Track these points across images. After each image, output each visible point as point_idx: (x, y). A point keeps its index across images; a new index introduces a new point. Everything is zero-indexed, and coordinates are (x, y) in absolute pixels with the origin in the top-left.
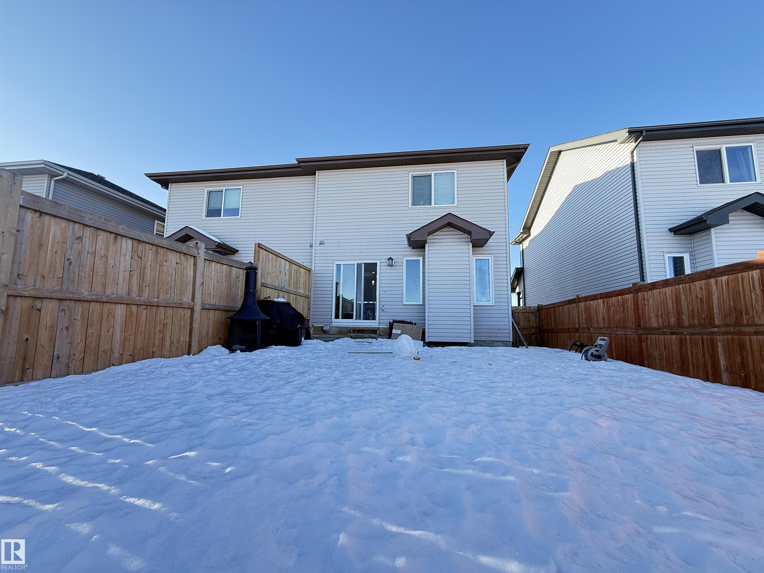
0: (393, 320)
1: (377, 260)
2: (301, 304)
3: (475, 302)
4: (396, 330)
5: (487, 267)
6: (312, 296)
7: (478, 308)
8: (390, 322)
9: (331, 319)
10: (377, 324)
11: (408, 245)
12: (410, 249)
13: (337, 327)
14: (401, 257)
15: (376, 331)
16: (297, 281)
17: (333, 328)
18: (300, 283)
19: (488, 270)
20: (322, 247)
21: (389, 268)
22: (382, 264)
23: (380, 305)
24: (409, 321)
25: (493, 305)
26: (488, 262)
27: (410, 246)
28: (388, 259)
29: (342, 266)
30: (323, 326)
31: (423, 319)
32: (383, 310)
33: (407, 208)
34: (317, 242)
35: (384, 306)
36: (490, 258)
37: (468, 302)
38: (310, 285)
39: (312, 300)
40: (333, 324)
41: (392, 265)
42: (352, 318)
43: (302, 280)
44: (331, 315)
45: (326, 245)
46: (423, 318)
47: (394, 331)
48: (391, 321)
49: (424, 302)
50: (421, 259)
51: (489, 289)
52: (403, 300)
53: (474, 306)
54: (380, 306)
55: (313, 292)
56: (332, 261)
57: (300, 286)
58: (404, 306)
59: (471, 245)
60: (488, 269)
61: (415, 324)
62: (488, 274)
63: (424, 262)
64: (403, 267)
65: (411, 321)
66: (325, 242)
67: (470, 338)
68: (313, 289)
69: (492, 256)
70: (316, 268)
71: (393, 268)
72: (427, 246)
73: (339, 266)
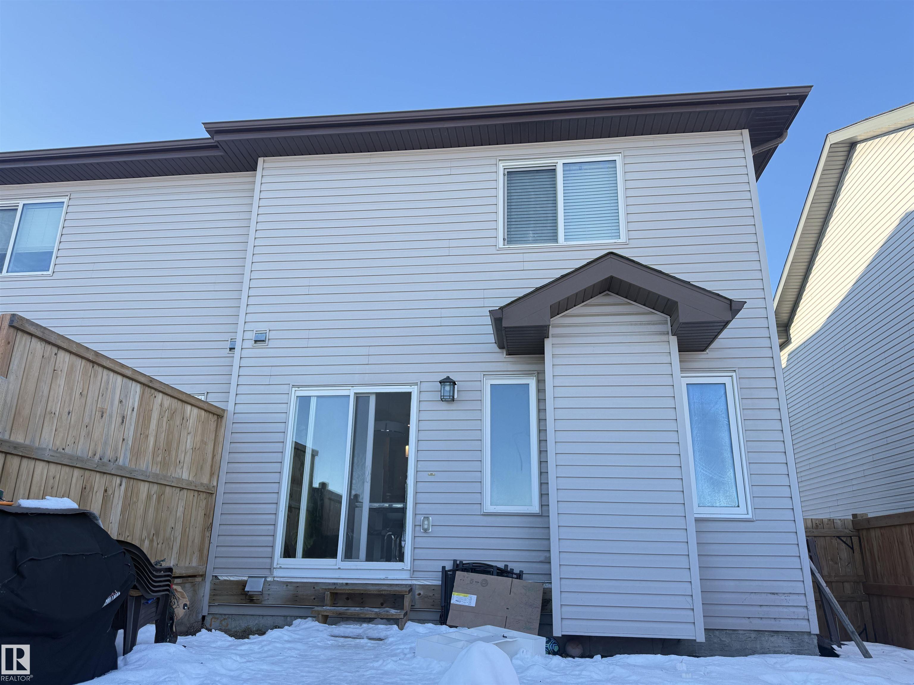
0: (455, 561)
1: (411, 384)
2: (180, 513)
3: (696, 510)
4: (462, 595)
5: (724, 407)
6: (221, 489)
7: (705, 526)
8: (444, 568)
9: (272, 558)
10: (406, 575)
11: (495, 346)
12: (502, 356)
13: (287, 584)
14: (479, 376)
15: (402, 597)
16: (169, 444)
17: (274, 587)
18: (182, 448)
19: (724, 415)
20: (260, 351)
21: (444, 406)
22: (424, 397)
23: (415, 515)
24: (501, 565)
25: (750, 516)
26: (723, 392)
27: (501, 347)
28: (440, 382)
29: (313, 403)
30: (245, 578)
31: (542, 559)
32: (426, 530)
33: (493, 250)
34: (248, 335)
35: (428, 518)
36: (727, 381)
37: (679, 510)
38: (218, 458)
39: (220, 498)
40: (276, 573)
41: (453, 400)
42: (334, 555)
43: (188, 442)
44: (273, 547)
45: (272, 344)
46: (542, 556)
47: (457, 598)
48: (449, 566)
49: (544, 505)
50: (532, 382)
51: (732, 471)
52: (482, 499)
53: (697, 520)
54: (418, 517)
55: (223, 478)
56: (284, 389)
57: (181, 457)
58: (486, 518)
59: (674, 341)
60: (724, 411)
61: (520, 576)
62: (726, 428)
63: (541, 390)
64: (482, 405)
65: (506, 566)
66: (272, 335)
67: (692, 626)
68: (224, 467)
69: (734, 374)
70: (239, 408)
71: (454, 406)
72: (548, 343)
73: (304, 402)
